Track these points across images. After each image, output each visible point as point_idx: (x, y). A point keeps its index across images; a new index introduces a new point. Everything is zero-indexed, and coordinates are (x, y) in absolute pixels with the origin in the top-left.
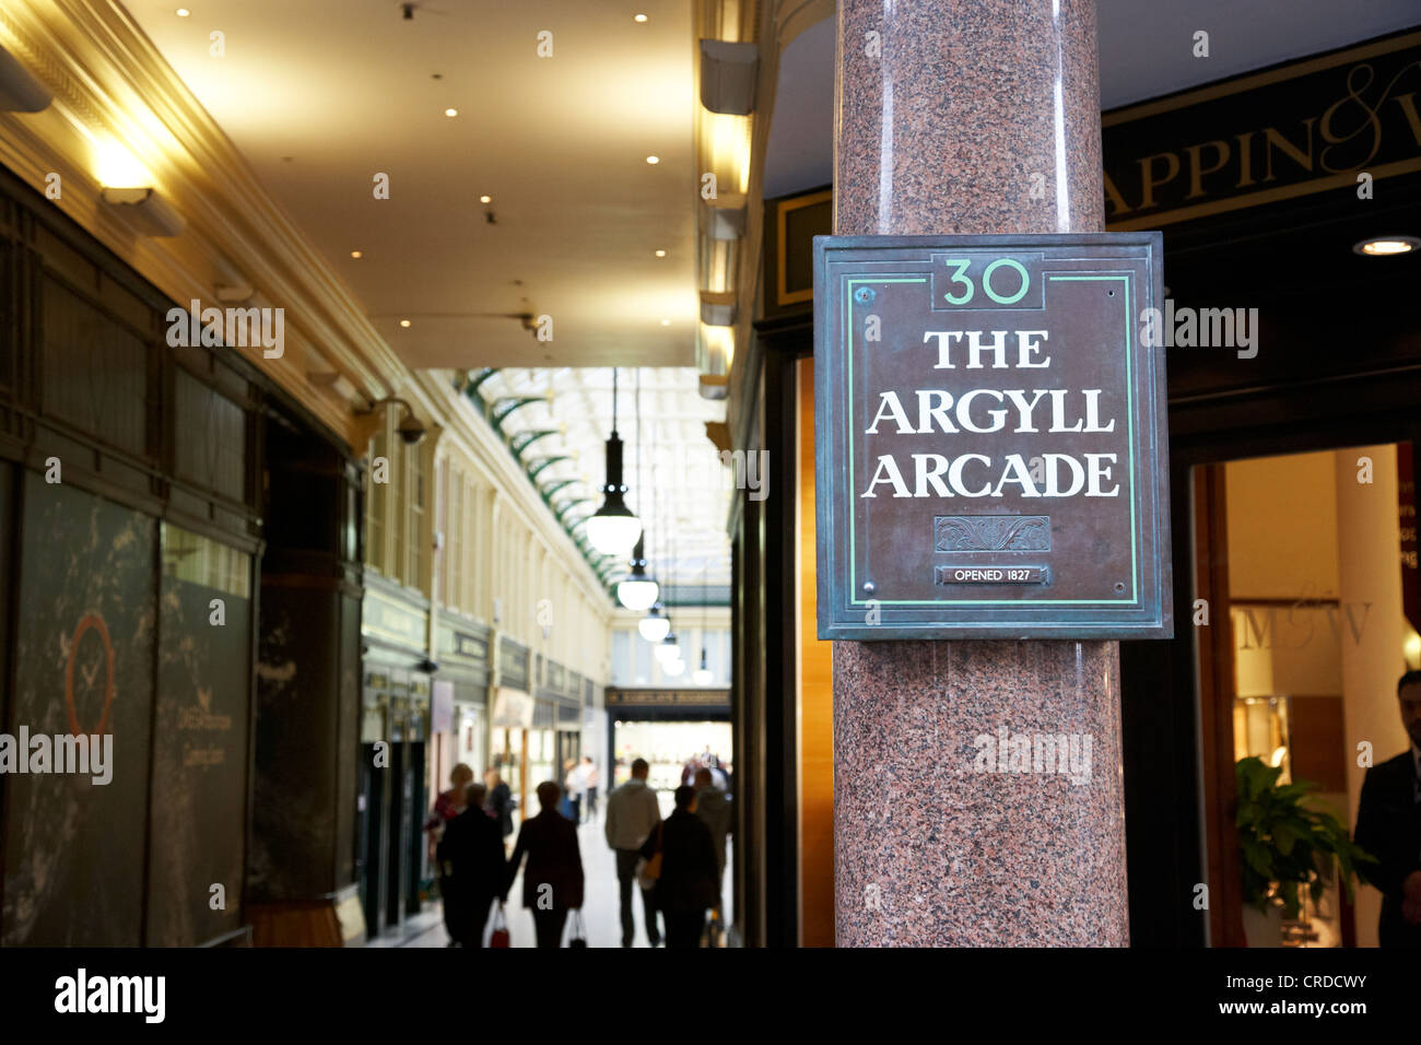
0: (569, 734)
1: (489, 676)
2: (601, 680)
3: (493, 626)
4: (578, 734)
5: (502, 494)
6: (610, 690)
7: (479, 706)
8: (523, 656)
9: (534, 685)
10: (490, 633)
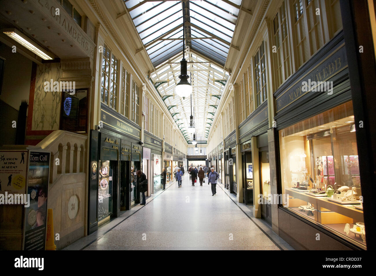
0: (181, 162)
1: (162, 149)
2: (186, 154)
3: (163, 140)
4: (182, 162)
5: (164, 114)
6: (187, 156)
7: (160, 156)
8: (171, 148)
9: (173, 153)
10: (162, 141)
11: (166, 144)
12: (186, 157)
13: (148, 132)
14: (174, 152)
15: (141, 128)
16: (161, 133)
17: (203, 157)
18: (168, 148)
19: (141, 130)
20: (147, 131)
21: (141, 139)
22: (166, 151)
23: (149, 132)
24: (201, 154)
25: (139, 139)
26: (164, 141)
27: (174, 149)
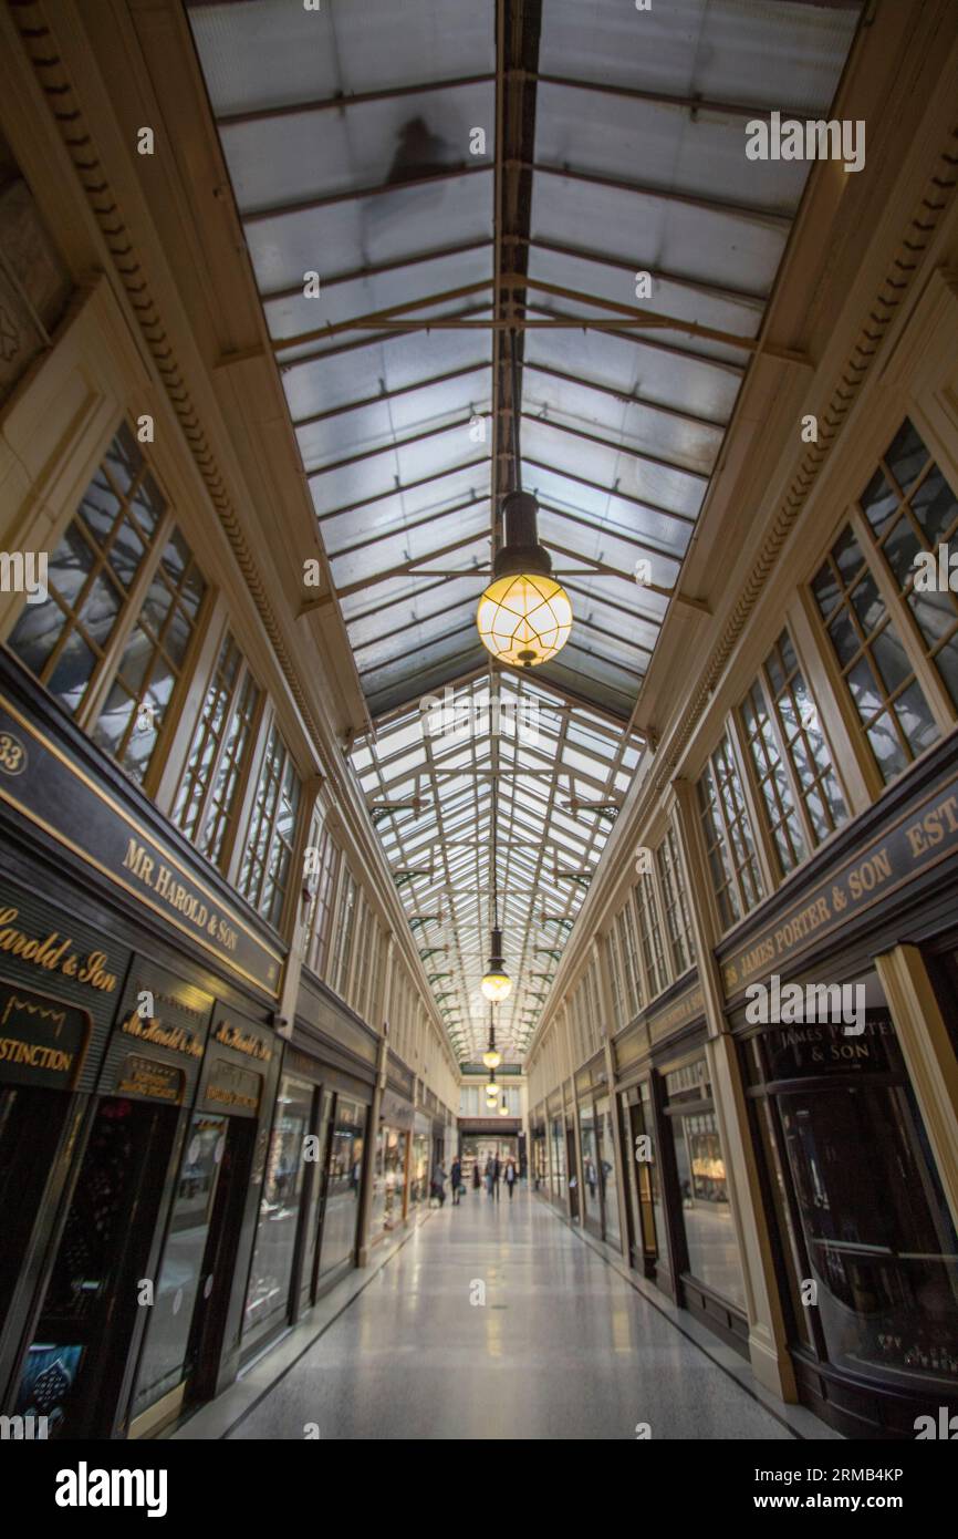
11: (391, 1056)
12: (454, 1122)
13: (323, 983)
14: (420, 1096)
15: (289, 949)
16: (377, 1007)
17: (511, 1126)
18: (398, 1074)
19: (285, 957)
20: (321, 978)
21: (279, 1001)
22: (391, 1084)
23: (328, 983)
24: (504, 1113)
25: (271, 1001)
26: (387, 1044)
27: (421, 1084)
